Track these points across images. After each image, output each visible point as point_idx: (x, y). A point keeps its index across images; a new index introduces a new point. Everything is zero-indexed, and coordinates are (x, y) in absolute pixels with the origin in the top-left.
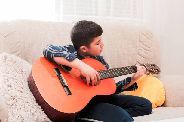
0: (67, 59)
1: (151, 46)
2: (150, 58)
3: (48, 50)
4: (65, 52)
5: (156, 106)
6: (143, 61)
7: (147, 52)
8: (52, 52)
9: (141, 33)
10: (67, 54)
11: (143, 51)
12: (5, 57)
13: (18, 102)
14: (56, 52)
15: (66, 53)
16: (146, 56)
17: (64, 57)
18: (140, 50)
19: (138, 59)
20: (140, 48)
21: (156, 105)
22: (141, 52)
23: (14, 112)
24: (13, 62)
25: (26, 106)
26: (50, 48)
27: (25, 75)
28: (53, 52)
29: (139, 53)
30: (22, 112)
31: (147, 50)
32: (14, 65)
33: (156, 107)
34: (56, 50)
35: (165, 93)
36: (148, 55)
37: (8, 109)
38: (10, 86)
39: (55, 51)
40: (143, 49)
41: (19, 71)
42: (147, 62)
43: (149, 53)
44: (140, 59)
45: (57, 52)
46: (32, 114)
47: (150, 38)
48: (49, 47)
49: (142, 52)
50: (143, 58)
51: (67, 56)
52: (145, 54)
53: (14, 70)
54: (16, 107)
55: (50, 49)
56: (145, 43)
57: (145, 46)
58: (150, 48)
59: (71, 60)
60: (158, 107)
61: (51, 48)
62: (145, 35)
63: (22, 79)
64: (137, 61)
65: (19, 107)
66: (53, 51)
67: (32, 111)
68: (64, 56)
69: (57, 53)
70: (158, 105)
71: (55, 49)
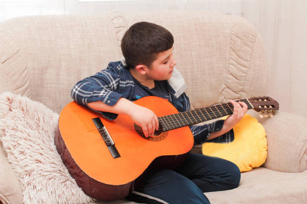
0: (106, 103)
1: (250, 58)
2: (247, 80)
3: (77, 92)
4: (102, 93)
5: (251, 168)
6: (236, 85)
7: (244, 69)
8: (82, 95)
9: (233, 34)
10: (106, 96)
11: (236, 67)
12: (9, 100)
13: (37, 180)
14: (89, 96)
15: (104, 93)
16: (241, 77)
17: (102, 101)
18: (231, 66)
19: (228, 80)
20: (231, 61)
21: (250, 166)
22: (233, 69)
23: (32, 196)
24: (23, 110)
25: (48, 186)
26: (79, 89)
27: (43, 132)
28: (85, 96)
29: (229, 71)
30: (44, 195)
31: (243, 66)
32: (25, 116)
33: (252, 170)
34: (89, 91)
35: (267, 145)
36: (244, 75)
37: (22, 191)
38: (22, 153)
39: (87, 94)
40: (236, 64)
41: (34, 127)
42: (242, 87)
43: (246, 72)
44: (230, 81)
45: (91, 94)
46: (57, 196)
47: (250, 44)
48: (79, 87)
49: (235, 69)
50: (235, 79)
51: (106, 100)
52: (239, 74)
53: (26, 124)
54: (35, 187)
55: (79, 91)
56: (240, 53)
57: (241, 58)
58: (249, 62)
59: (113, 104)
60: (254, 168)
61: (81, 88)
62: (242, 39)
63: (39, 138)
64: (226, 85)
65: (38, 188)
66: (84, 93)
67: (57, 192)
68: (101, 99)
69: (91, 97)
70: (254, 167)
71: (86, 91)
